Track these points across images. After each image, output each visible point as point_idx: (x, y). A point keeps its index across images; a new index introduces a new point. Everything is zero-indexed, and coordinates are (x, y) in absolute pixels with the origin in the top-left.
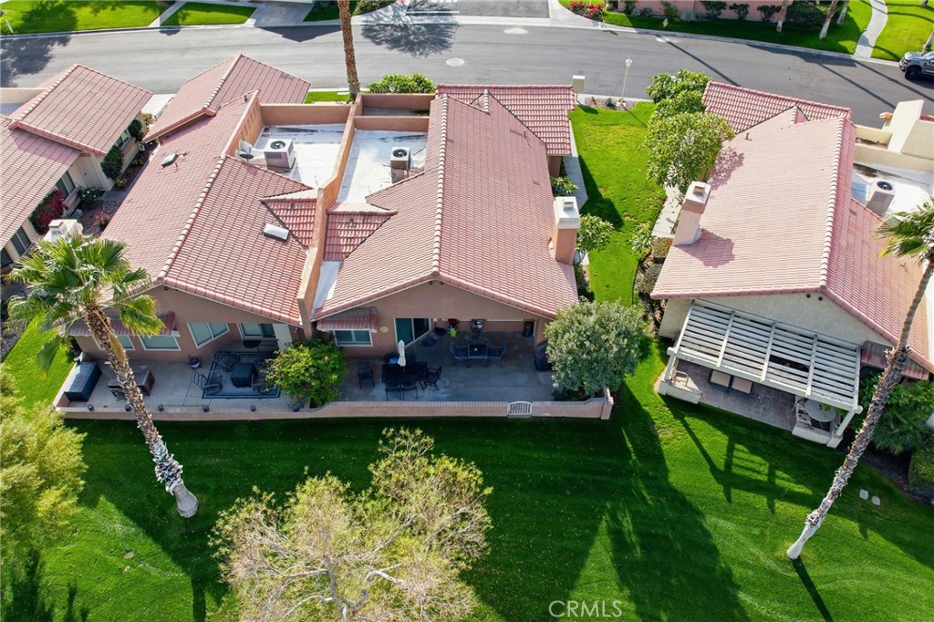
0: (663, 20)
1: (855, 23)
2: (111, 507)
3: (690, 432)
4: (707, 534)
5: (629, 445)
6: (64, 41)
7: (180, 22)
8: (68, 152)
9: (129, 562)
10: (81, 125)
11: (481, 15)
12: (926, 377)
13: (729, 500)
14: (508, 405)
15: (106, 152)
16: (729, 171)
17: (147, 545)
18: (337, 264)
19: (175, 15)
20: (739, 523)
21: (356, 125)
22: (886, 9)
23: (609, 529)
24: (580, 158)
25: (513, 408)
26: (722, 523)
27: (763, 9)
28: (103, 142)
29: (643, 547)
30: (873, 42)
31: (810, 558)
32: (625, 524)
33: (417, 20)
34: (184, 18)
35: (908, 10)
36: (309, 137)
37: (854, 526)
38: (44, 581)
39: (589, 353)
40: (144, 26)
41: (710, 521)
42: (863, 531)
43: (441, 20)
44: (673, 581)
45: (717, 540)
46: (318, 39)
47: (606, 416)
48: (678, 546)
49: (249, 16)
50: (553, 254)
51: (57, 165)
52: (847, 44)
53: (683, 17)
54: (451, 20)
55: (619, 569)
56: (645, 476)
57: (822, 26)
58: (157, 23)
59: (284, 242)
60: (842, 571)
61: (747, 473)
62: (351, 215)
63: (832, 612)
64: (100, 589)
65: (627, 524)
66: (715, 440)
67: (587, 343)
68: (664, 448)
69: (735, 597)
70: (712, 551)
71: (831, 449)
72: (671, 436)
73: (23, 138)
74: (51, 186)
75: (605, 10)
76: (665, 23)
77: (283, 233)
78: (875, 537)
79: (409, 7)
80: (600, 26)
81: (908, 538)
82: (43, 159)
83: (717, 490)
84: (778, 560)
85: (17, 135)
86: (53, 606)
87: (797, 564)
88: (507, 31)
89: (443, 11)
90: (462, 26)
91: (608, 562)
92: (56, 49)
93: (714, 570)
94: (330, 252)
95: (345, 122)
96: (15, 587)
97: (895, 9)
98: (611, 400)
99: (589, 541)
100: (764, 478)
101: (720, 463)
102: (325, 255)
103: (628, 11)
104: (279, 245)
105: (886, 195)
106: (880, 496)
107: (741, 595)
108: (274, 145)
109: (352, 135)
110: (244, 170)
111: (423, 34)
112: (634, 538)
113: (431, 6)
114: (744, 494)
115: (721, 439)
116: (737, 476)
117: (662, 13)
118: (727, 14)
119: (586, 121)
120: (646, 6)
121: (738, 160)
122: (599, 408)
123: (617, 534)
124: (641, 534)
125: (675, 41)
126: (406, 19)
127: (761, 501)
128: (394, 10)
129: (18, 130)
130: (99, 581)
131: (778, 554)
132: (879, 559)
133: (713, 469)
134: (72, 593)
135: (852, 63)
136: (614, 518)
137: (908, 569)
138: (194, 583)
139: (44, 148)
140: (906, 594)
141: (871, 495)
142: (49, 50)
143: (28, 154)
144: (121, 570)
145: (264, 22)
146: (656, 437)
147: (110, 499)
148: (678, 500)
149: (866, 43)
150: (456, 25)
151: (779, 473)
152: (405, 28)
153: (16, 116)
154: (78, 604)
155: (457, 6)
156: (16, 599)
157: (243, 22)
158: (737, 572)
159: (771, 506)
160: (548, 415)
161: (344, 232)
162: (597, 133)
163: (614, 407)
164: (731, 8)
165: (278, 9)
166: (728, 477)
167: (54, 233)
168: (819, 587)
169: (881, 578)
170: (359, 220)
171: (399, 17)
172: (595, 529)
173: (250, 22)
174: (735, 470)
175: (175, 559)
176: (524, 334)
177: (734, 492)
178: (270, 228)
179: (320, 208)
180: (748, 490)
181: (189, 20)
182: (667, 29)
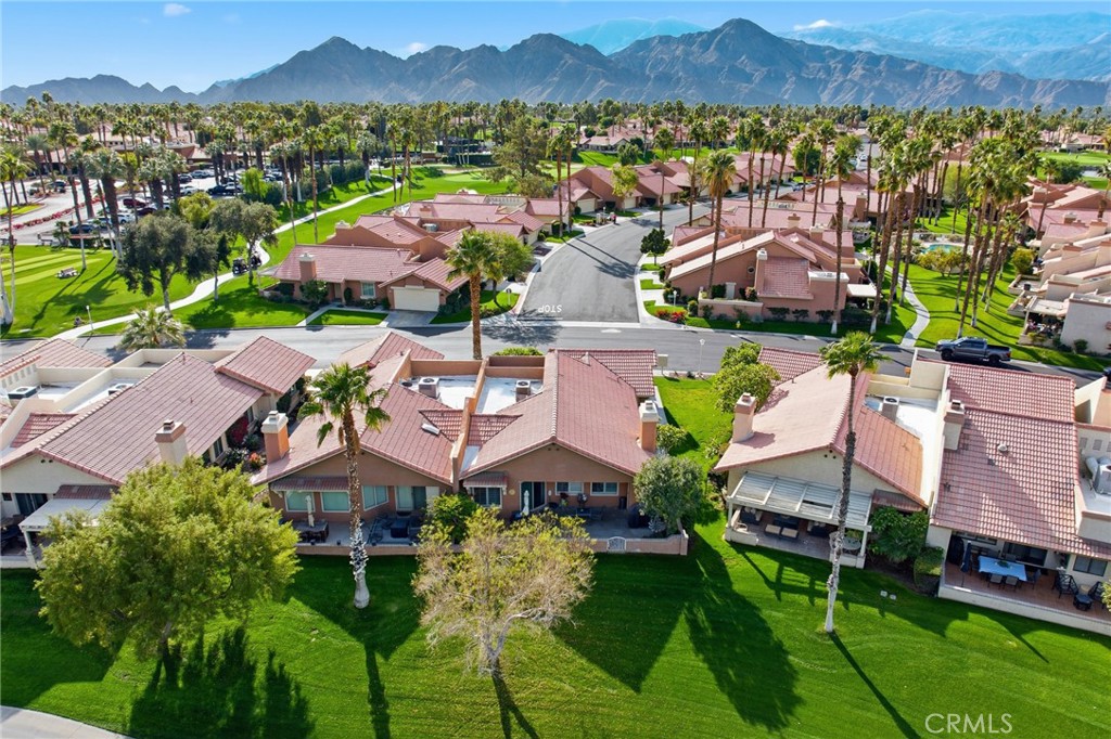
0: (735, 323)
1: (901, 324)
2: (300, 604)
3: (750, 561)
4: (763, 621)
5: (702, 568)
6: (225, 335)
7: (324, 322)
8: (256, 391)
9: (316, 636)
10: (266, 373)
11: (581, 320)
12: (920, 510)
13: (779, 599)
14: (607, 540)
15: (284, 391)
16: (777, 402)
17: (329, 627)
18: (478, 448)
19: (319, 318)
20: (788, 613)
21: (487, 374)
22: (928, 315)
23: (686, 618)
24: (665, 409)
25: (612, 544)
26: (774, 613)
27: (821, 313)
28: (282, 386)
29: (714, 629)
30: (916, 336)
31: (842, 630)
32: (699, 615)
33: (526, 324)
34: (327, 319)
35: (943, 315)
36: (448, 383)
37: (875, 611)
38: (249, 647)
39: (665, 482)
40: (293, 326)
41: (765, 613)
42: (882, 613)
43: (547, 324)
44: (738, 650)
45: (772, 625)
46: (442, 335)
47: (684, 552)
48: (741, 628)
49: (383, 320)
50: (640, 445)
51: (248, 398)
52: (895, 338)
53: (753, 320)
54: (555, 324)
55: (695, 643)
56: (714, 587)
57: (870, 325)
58: (304, 323)
59: (437, 436)
60: (867, 638)
61: (794, 583)
62: (489, 417)
63: (860, 664)
64: (292, 652)
65: (701, 616)
66: (770, 567)
67: (663, 475)
68: (729, 570)
69: (785, 659)
70: (768, 631)
71: (859, 569)
72: (735, 564)
73: (224, 379)
74: (240, 414)
75: (687, 316)
76: (738, 325)
77: (437, 431)
78: (890, 616)
79: (519, 316)
80: (682, 328)
81: (915, 615)
82: (238, 393)
83: (771, 593)
84: (819, 634)
85: (219, 376)
86: (256, 662)
87: (833, 635)
88: (604, 331)
89: (549, 318)
90: (565, 328)
91: (687, 638)
92: (218, 339)
93: (769, 643)
94: (473, 440)
95: (477, 374)
96: (226, 649)
97: (935, 315)
98: (687, 536)
99: (672, 626)
100: (807, 586)
101: (772, 577)
102: (468, 442)
103: (706, 317)
104: (433, 437)
105: (892, 406)
106: (895, 594)
107: (791, 658)
108: (426, 381)
109: (483, 380)
110: (405, 392)
111: (532, 332)
112: (706, 624)
113: (538, 315)
114: (791, 595)
115: (775, 565)
116: (784, 585)
117: (736, 318)
118: (790, 317)
119: (670, 387)
120: (722, 312)
121: (785, 394)
122: (676, 545)
123: (693, 624)
124: (711, 622)
125: (746, 337)
126: (516, 323)
127: (804, 599)
128: (507, 316)
129: (221, 373)
130: (292, 647)
131: (818, 630)
132: (892, 628)
133: (767, 581)
134: (272, 655)
135: (898, 350)
136: (690, 610)
137: (915, 634)
138: (367, 648)
139: (239, 386)
140: (914, 648)
141: (889, 594)
142: (211, 341)
143: (227, 389)
144: (309, 641)
145: (395, 323)
146: (723, 565)
147: (298, 598)
148: (741, 602)
149: (911, 337)
150: (560, 327)
151: (818, 582)
152: (517, 328)
153: (218, 365)
154: (276, 661)
155: (560, 315)
156: (227, 657)
157: (377, 324)
158: (787, 644)
159: (812, 602)
160: (638, 551)
161: (482, 428)
162: (679, 393)
163: (689, 541)
164: (794, 313)
165: (407, 315)
166: (778, 586)
167: (271, 419)
168: (849, 649)
169: (894, 640)
170: (494, 420)
171: (511, 322)
172: (676, 619)
173: (384, 324)
174: (783, 581)
175: (350, 634)
176: (620, 507)
177: (782, 593)
178: (425, 426)
179: (465, 415)
180: (796, 593)
181: (331, 321)
182: (739, 329)
